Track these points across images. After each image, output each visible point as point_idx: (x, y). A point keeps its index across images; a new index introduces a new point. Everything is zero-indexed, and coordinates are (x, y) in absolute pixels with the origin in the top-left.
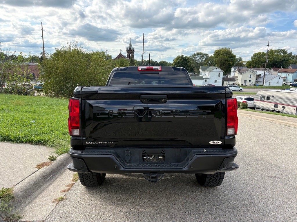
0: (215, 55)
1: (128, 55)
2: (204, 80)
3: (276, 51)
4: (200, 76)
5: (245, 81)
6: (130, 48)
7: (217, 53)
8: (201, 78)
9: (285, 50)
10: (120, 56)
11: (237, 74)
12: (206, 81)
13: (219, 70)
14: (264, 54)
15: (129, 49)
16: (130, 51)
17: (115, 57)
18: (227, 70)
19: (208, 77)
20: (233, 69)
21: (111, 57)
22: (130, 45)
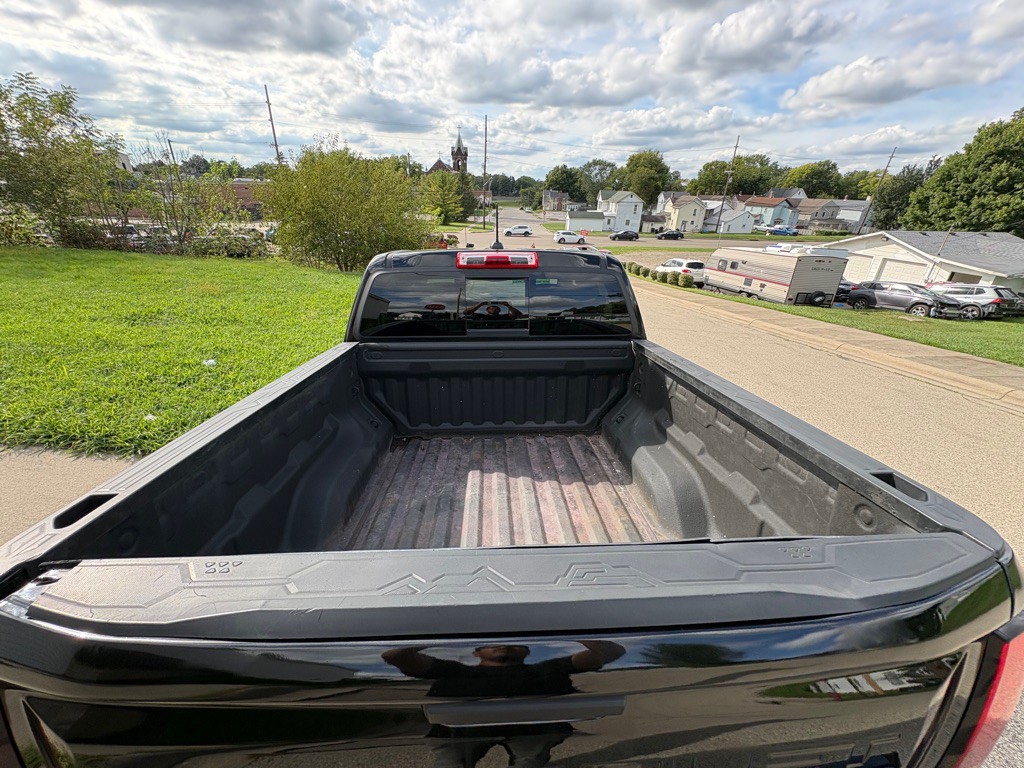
0: (628, 165)
1: (454, 164)
2: (606, 220)
3: (748, 160)
4: (598, 210)
5: (684, 223)
6: (459, 149)
7: (634, 162)
8: (601, 216)
9: (765, 156)
10: (439, 165)
11: (669, 208)
12: (609, 223)
13: (636, 199)
14: (723, 166)
15: (455, 150)
16: (460, 154)
17: (429, 169)
18: (651, 200)
19: (614, 213)
20: (661, 197)
21: (420, 166)
22: (459, 141)
